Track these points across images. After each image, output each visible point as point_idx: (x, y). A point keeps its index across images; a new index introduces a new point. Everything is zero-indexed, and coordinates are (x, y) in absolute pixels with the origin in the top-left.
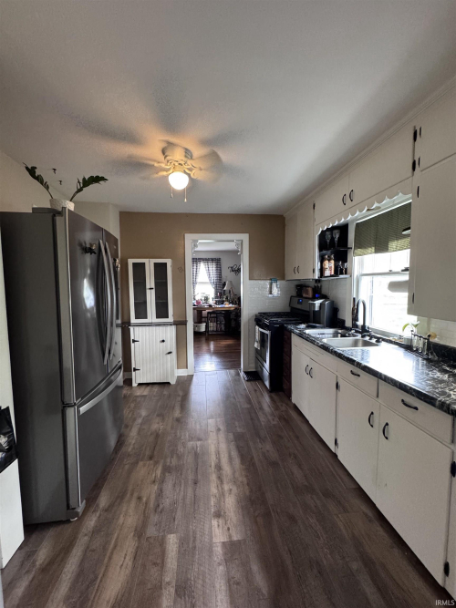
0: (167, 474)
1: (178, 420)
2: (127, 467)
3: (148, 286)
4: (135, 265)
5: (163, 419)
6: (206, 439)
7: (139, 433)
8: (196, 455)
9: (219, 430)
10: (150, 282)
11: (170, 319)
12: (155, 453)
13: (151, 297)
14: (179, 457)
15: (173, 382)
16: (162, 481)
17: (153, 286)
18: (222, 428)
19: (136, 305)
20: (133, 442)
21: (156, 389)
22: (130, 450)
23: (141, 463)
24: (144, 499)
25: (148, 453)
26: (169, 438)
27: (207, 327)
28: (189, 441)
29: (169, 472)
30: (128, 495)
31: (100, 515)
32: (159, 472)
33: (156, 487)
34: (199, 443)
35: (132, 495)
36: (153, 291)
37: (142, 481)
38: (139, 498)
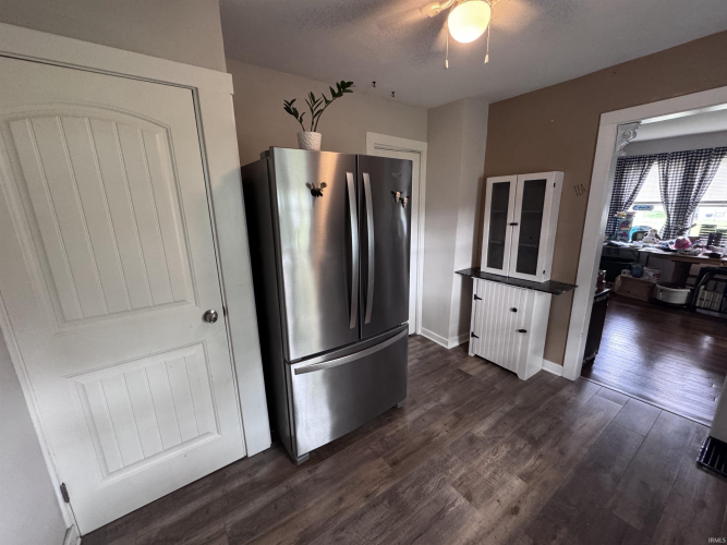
0: (386, 502)
1: (472, 440)
2: (369, 451)
3: (509, 220)
4: (496, 186)
5: (455, 425)
6: (477, 507)
7: (414, 421)
8: (439, 515)
9: (515, 511)
10: (515, 213)
11: (541, 277)
12: (404, 462)
13: (512, 237)
14: (419, 496)
15: (525, 375)
16: (374, 506)
17: (518, 220)
18: (524, 511)
19: (491, 246)
20: (400, 428)
21: (492, 373)
22: (388, 434)
23: (381, 460)
24: (343, 506)
25: (398, 455)
26: (436, 457)
27: (692, 296)
28: (453, 485)
29: (390, 503)
30: (339, 485)
31: (308, 480)
32: (383, 490)
33: (363, 505)
34: (462, 501)
35: (341, 488)
36: (517, 229)
37: (362, 482)
38: (341, 499)
